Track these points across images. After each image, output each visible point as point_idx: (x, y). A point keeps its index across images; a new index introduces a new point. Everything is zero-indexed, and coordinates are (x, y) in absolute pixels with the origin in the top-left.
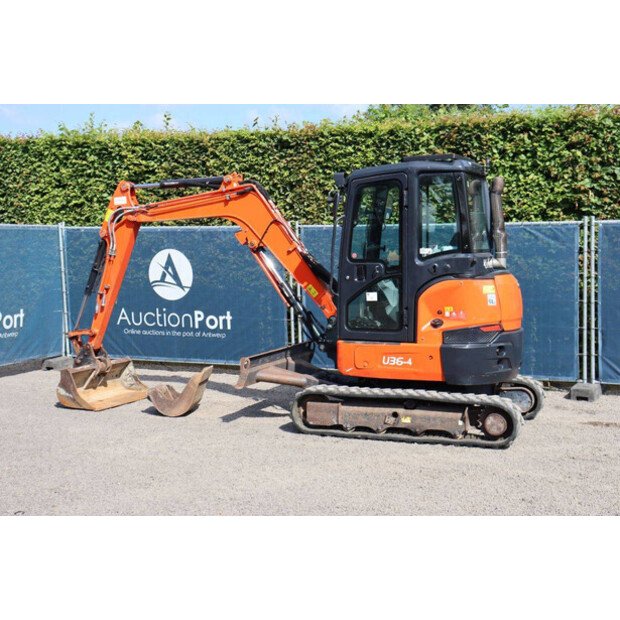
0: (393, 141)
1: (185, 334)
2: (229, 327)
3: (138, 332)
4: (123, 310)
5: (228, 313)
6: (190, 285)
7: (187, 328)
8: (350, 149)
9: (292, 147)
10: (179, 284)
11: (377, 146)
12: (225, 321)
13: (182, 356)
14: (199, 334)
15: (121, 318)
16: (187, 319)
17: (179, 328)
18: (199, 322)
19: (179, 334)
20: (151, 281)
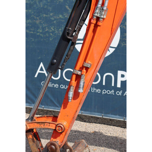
1: (105, 92)
3: (56, 86)
4: (42, 65)
6: (116, 46)
15: (39, 71)
16: (109, 78)
18: (122, 82)
19: (98, 91)
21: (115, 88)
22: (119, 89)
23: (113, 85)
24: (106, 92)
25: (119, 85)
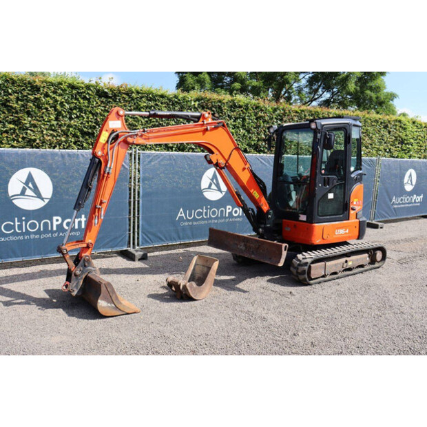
0: (176, 102)
2: (83, 226)
5: (83, 216)
6: (50, 197)
7: (46, 230)
8: (152, 103)
9: (111, 97)
10: (39, 196)
11: (168, 104)
12: (80, 223)
13: (40, 254)
14: (56, 235)
16: (46, 224)
17: (38, 232)
18: (57, 225)
19: (37, 236)
20: (10, 195)
21: (52, 231)
22: (55, 232)
23: (50, 229)
24: (45, 236)
25: (55, 229)
